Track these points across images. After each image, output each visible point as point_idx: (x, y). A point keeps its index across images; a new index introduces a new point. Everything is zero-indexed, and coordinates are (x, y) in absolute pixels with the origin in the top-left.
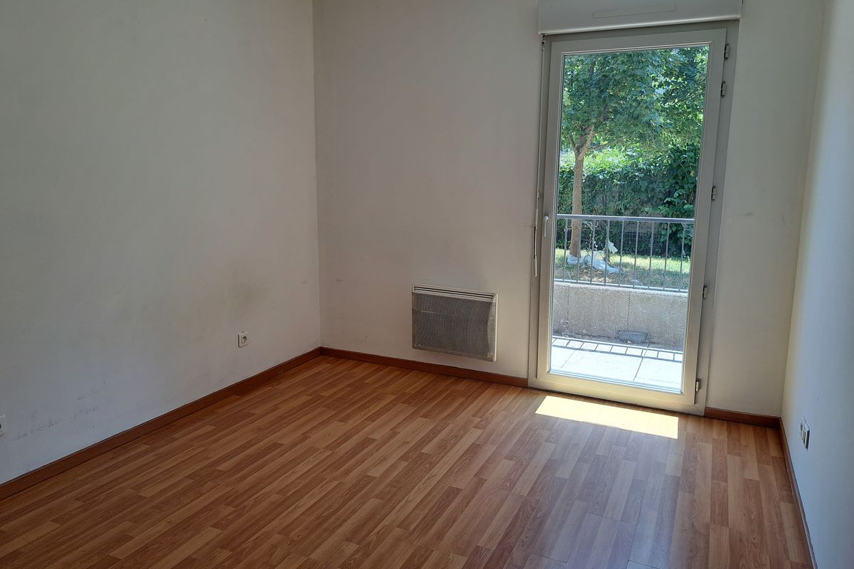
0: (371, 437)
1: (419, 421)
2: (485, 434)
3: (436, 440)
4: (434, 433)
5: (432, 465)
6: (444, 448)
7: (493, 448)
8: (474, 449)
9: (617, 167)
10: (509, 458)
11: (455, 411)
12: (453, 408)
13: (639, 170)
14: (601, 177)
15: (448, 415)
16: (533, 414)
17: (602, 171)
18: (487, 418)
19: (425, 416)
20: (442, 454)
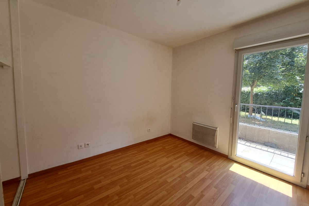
0: (173, 166)
1: (189, 163)
2: (209, 174)
3: (192, 173)
4: (192, 169)
5: (188, 183)
6: (194, 176)
7: (211, 181)
8: (204, 180)
9: (265, 91)
10: (216, 187)
11: (201, 162)
12: (201, 161)
13: (273, 92)
14: (259, 94)
15: (199, 163)
16: (228, 170)
17: (260, 92)
18: (211, 168)
19: (191, 162)
20: (192, 179)
